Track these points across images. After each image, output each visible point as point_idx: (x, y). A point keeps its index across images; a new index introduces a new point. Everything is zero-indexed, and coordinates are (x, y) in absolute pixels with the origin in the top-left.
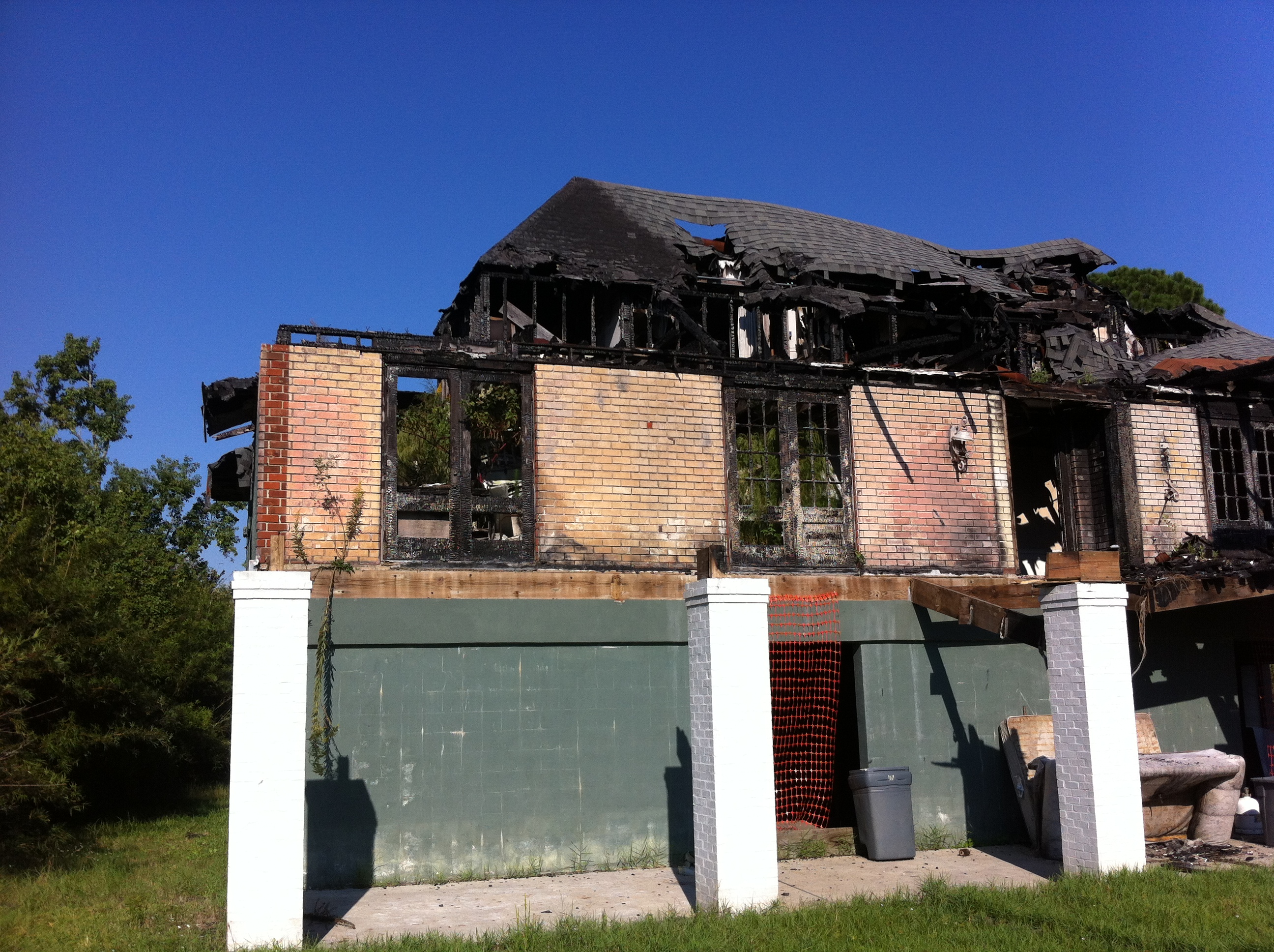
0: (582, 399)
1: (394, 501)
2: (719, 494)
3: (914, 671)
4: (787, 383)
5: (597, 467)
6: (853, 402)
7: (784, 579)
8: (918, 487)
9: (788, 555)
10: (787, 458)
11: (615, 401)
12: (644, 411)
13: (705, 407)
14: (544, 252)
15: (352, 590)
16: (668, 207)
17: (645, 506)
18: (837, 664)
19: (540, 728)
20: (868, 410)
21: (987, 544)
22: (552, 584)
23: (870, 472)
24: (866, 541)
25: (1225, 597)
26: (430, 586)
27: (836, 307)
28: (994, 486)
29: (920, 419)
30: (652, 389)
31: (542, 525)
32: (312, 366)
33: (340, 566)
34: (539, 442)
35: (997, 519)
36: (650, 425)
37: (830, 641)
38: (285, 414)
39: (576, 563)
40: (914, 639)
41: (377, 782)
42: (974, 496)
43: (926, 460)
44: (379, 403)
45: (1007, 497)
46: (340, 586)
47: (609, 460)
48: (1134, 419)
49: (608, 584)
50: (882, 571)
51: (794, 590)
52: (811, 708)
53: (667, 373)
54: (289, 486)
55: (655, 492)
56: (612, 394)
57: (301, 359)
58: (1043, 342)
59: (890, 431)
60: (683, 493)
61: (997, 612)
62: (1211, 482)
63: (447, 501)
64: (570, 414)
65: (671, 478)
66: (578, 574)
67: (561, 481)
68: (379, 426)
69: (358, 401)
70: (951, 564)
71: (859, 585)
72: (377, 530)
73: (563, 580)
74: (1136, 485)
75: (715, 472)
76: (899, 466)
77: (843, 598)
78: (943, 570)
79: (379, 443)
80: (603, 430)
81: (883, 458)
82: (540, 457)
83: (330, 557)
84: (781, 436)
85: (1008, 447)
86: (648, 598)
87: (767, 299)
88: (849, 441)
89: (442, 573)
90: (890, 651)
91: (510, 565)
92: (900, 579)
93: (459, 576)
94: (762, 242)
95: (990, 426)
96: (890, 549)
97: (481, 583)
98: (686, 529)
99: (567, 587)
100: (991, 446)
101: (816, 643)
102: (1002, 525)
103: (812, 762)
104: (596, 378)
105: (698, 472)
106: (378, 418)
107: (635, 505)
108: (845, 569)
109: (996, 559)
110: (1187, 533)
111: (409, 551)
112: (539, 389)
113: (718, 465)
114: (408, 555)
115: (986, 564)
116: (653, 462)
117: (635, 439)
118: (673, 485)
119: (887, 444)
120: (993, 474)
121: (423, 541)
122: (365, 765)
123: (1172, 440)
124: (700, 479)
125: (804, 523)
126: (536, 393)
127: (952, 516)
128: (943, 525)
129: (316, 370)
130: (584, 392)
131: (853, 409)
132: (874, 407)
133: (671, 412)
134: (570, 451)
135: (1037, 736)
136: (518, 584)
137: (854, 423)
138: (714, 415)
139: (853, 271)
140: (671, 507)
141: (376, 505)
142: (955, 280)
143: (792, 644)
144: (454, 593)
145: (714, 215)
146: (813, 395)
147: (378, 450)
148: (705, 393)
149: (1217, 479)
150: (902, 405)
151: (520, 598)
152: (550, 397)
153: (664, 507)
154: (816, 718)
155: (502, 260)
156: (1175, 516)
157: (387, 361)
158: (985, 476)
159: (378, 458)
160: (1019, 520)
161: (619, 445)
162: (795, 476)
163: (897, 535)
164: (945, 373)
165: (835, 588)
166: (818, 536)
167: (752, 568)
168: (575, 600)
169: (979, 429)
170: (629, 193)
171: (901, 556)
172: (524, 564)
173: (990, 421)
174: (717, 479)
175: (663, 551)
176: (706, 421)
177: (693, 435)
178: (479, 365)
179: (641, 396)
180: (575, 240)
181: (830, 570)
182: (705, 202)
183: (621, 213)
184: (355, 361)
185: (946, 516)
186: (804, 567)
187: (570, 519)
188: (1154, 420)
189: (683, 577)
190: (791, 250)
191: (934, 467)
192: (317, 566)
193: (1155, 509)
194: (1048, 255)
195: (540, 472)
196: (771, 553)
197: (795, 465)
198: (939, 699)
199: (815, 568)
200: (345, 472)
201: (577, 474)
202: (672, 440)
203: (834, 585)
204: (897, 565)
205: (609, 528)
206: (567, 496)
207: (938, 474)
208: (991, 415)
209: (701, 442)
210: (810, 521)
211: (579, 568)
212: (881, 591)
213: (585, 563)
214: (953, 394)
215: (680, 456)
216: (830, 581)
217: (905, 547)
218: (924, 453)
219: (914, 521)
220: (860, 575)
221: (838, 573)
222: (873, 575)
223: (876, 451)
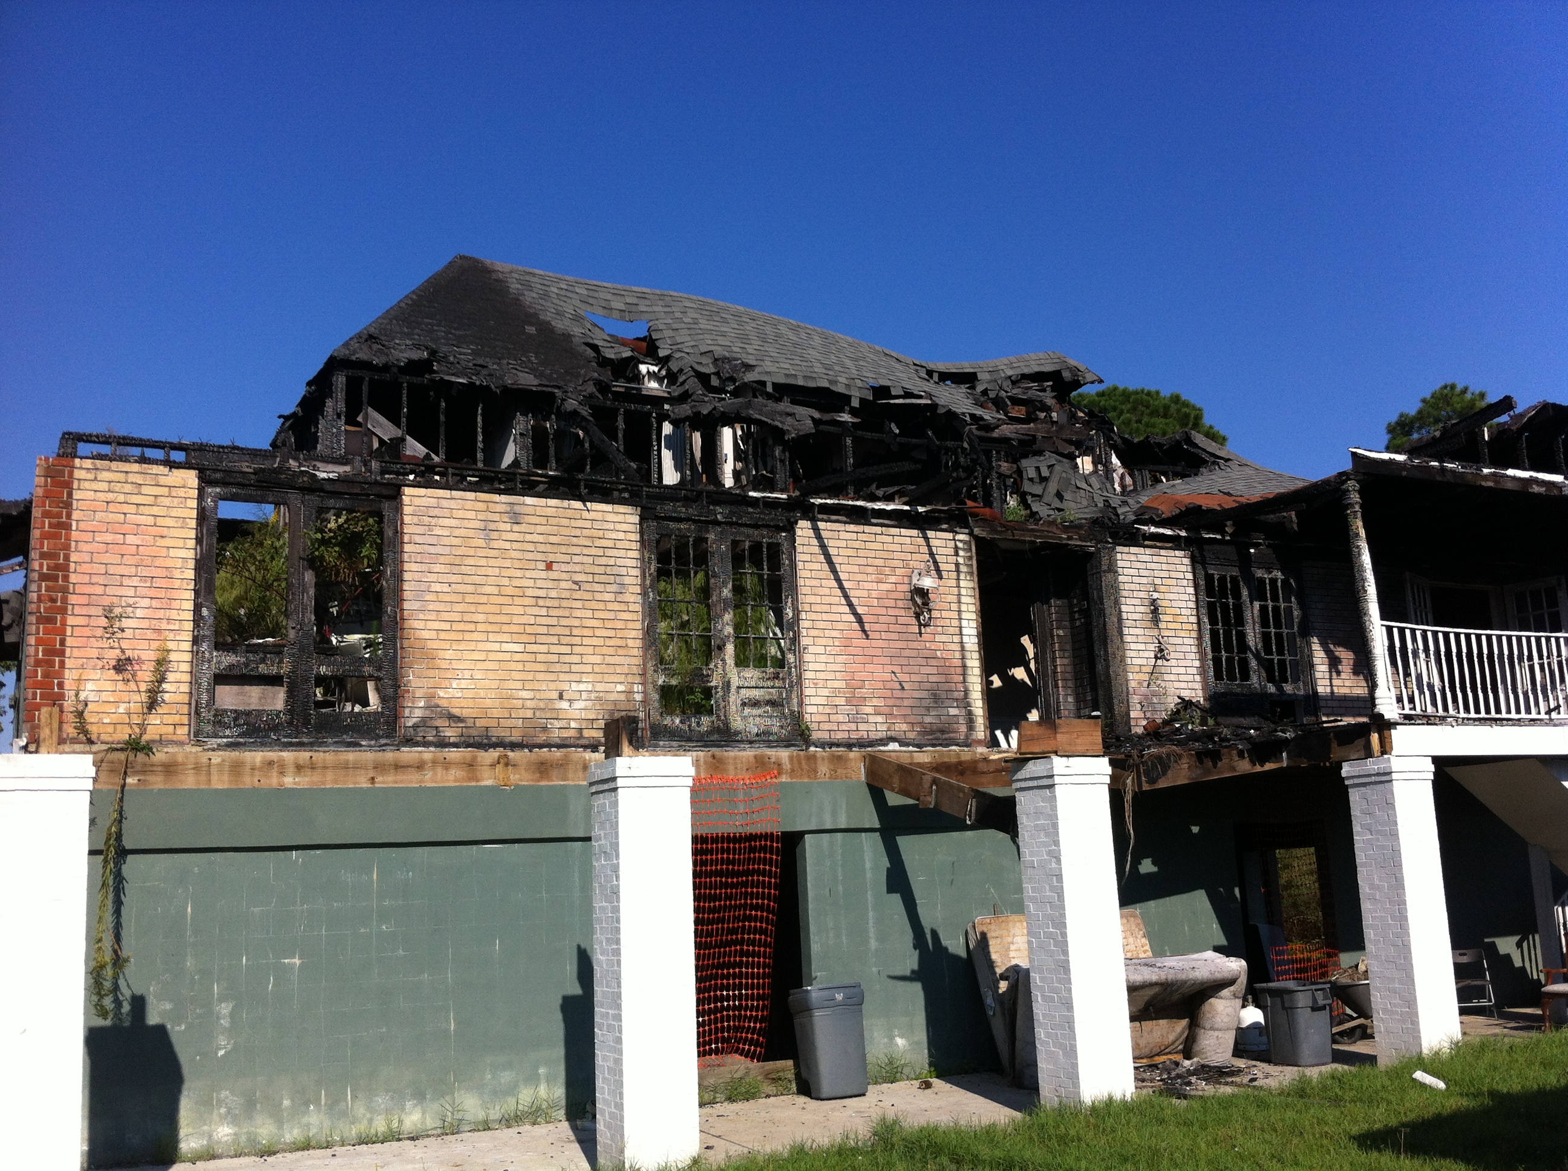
0: (462, 532)
1: (209, 661)
2: (635, 652)
3: (869, 866)
4: (719, 517)
5: (481, 618)
6: (798, 541)
7: (713, 757)
8: (874, 643)
9: (718, 727)
10: (718, 608)
11: (504, 536)
12: (542, 548)
13: (619, 544)
14: (417, 347)
15: (151, 778)
16: (576, 296)
17: (542, 667)
18: (777, 860)
19: (401, 952)
20: (817, 550)
21: (953, 711)
22: (420, 766)
23: (818, 625)
24: (813, 709)
25: (1222, 773)
26: (257, 773)
27: (780, 425)
28: (962, 643)
29: (877, 562)
30: (552, 521)
31: (408, 691)
32: (104, 486)
33: (136, 746)
34: (406, 586)
35: (964, 681)
36: (549, 566)
37: (769, 831)
38: (67, 547)
39: (452, 740)
40: (867, 826)
41: (183, 1027)
42: (939, 653)
43: (883, 611)
44: (193, 534)
45: (976, 655)
46: (136, 773)
47: (497, 609)
48: (1120, 564)
49: (493, 765)
50: (832, 745)
51: (725, 770)
52: (745, 914)
53: (572, 502)
54: (69, 642)
55: (555, 649)
56: (502, 526)
57: (90, 476)
58: (1020, 472)
59: (842, 576)
60: (590, 650)
61: (964, 792)
62: (1207, 638)
63: (281, 662)
64: (447, 550)
65: (575, 632)
66: (453, 754)
67: (433, 635)
68: (191, 564)
69: (165, 532)
70: (912, 735)
71: (803, 762)
72: (186, 698)
73: (434, 762)
74: (1122, 641)
75: (630, 625)
76: (852, 618)
77: (784, 779)
78: (902, 743)
79: (192, 586)
80: (490, 571)
81: (834, 609)
82: (406, 605)
83: (123, 734)
84: (712, 581)
85: (977, 596)
86: (543, 783)
87: (698, 414)
88: (794, 588)
89: (272, 755)
90: (839, 842)
91: (363, 743)
92: (852, 755)
93: (295, 759)
94: (693, 343)
95: (958, 571)
96: (841, 718)
97: (325, 768)
98: (593, 696)
99: (440, 771)
100: (959, 595)
101: (751, 834)
102: (971, 688)
103: (744, 981)
104: (481, 506)
105: (609, 624)
106: (191, 554)
107: (528, 666)
108: (787, 743)
109: (963, 729)
110: (1179, 697)
111: (229, 727)
112: (407, 519)
113: (634, 616)
114: (228, 732)
115: (952, 735)
116: (552, 612)
117: (531, 583)
118: (577, 640)
119: (839, 592)
120: (961, 628)
121: (248, 713)
122: (168, 1006)
123: (1162, 589)
124: (611, 633)
125: (739, 688)
126: (402, 523)
127: (914, 678)
128: (903, 688)
129: (109, 491)
130: (466, 523)
131: (799, 549)
132: (823, 547)
133: (577, 550)
134: (447, 598)
135: (1010, 940)
136: (374, 768)
137: (800, 565)
138: (631, 554)
139: (801, 382)
140: (574, 668)
141: (186, 667)
142: (920, 397)
143: (723, 836)
144: (289, 781)
145: (633, 308)
146: (751, 531)
147: (191, 595)
148: (619, 527)
149: (1214, 635)
150: (857, 544)
151: (377, 785)
152: (420, 530)
153: (566, 668)
154: (750, 926)
155: (363, 355)
156: (1166, 677)
157: (205, 480)
158: (951, 630)
159: (190, 605)
160: (992, 683)
161: (510, 591)
162: (729, 630)
163: (849, 702)
164: (907, 508)
165: (775, 766)
166: (755, 704)
167: (675, 744)
168: (450, 788)
169: (945, 575)
170: (528, 278)
171: (853, 726)
172: (383, 741)
173: (957, 565)
174: (633, 634)
175: (563, 724)
176: (620, 562)
177: (603, 579)
178: (328, 487)
179: (540, 529)
180: (457, 332)
181: (769, 744)
182: (623, 293)
183: (517, 301)
184: (163, 480)
185: (906, 677)
186: (738, 741)
187: (446, 683)
188: (1143, 566)
189: (588, 755)
190: (727, 355)
191: (893, 620)
192: (105, 747)
193: (1144, 669)
194: (1026, 371)
195: (407, 625)
196: (698, 723)
197: (728, 617)
198: (896, 898)
199: (751, 742)
200: (145, 624)
201: (455, 627)
202: (577, 584)
203: (774, 763)
204: (849, 738)
205: (496, 695)
206: (441, 654)
207: (899, 628)
208: (959, 559)
209: (613, 588)
210: (746, 684)
211: (456, 745)
212: (830, 769)
213: (463, 739)
214: (915, 532)
215: (588, 604)
216: (769, 758)
217: (859, 716)
218: (881, 603)
219: (869, 684)
220: (805, 750)
221: (778, 748)
222: (821, 750)
223: (825, 600)
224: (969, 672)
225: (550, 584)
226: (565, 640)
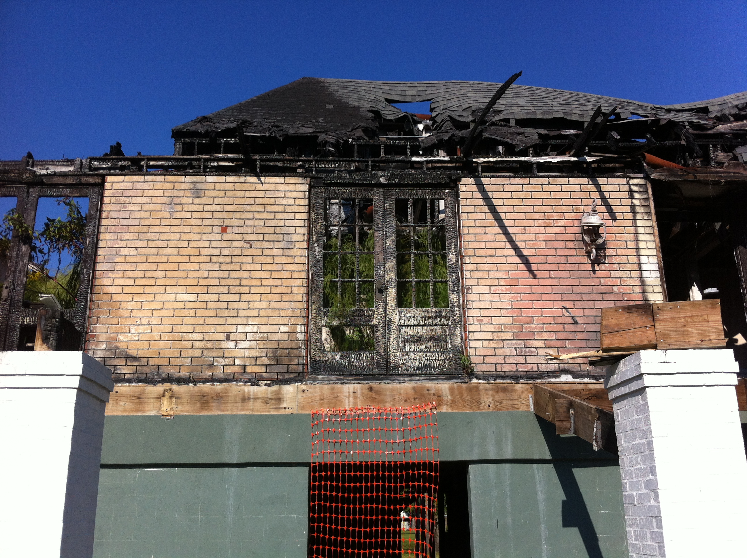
0: (151, 207)
2: (299, 298)
3: (541, 496)
4: (382, 180)
5: (161, 274)
6: (462, 195)
7: (371, 389)
8: (543, 282)
9: (378, 362)
10: (380, 257)
11: (186, 208)
12: (218, 215)
13: (288, 209)
17: (212, 313)
18: (435, 489)
20: (481, 202)
23: (482, 267)
24: (478, 344)
28: (641, 278)
29: (544, 209)
30: (228, 194)
31: (94, 336)
34: (100, 252)
36: (224, 230)
37: (427, 460)
39: (127, 376)
40: (536, 457)
42: (615, 289)
43: (552, 252)
45: (659, 289)
47: (175, 267)
49: (159, 398)
50: (496, 377)
51: (382, 401)
53: (248, 177)
55: (224, 297)
56: (185, 200)
59: (507, 223)
60: (257, 297)
61: (590, 413)
64: (137, 222)
66: (125, 388)
67: (119, 290)
71: (465, 394)
75: (296, 275)
76: (517, 260)
77: (444, 409)
78: (575, 375)
80: (172, 236)
81: (499, 252)
82: (99, 267)
84: (375, 234)
85: (657, 233)
86: (204, 413)
88: (458, 237)
90: (507, 472)
92: (518, 387)
94: (459, 105)
95: (634, 212)
96: (507, 352)
98: (257, 336)
100: (636, 234)
101: (407, 463)
104: (169, 186)
105: (275, 275)
107: (200, 313)
108: (449, 376)
112: (106, 200)
113: (300, 267)
116: (223, 267)
117: (207, 244)
118: (246, 290)
119: (503, 238)
120: (640, 264)
124: (278, 282)
125: (400, 326)
127: (587, 312)
128: (576, 323)
130: (154, 200)
131: (463, 202)
132: (487, 200)
133: (250, 215)
134: (133, 259)
137: (463, 216)
138: (298, 216)
139: (539, 116)
140: (242, 313)
143: (377, 465)
146: (414, 190)
148: (289, 194)
150: (522, 195)
152: (117, 207)
153: (234, 313)
158: (629, 266)
161: (187, 251)
162: (392, 275)
163: (516, 336)
164: (575, 159)
165: (435, 398)
166: (418, 340)
167: (333, 378)
169: (619, 216)
170: (345, 84)
171: (521, 360)
173: (633, 206)
174: (298, 282)
175: (229, 361)
176: (287, 223)
177: (273, 237)
178: (42, 180)
179: (217, 201)
180: (273, 112)
181: (430, 377)
182: (416, 85)
183: (330, 95)
185: (580, 312)
186: (398, 375)
187: (126, 329)
189: (248, 389)
191: (563, 260)
195: (97, 282)
196: (358, 359)
197: (390, 264)
198: (574, 532)
199: (411, 375)
201: (138, 282)
202: (249, 243)
203: (434, 394)
204: (517, 371)
205: (169, 337)
206: (124, 305)
207: (568, 267)
208: (634, 201)
209: (282, 245)
210: (408, 323)
211: (129, 381)
212: (494, 401)
213: (136, 375)
214: (585, 180)
215: (256, 259)
216: (428, 390)
217: (527, 350)
218: (550, 244)
219: (538, 319)
220: (467, 383)
221: (439, 381)
222: (484, 382)
223: (489, 245)
225: (224, 244)
226: (233, 290)
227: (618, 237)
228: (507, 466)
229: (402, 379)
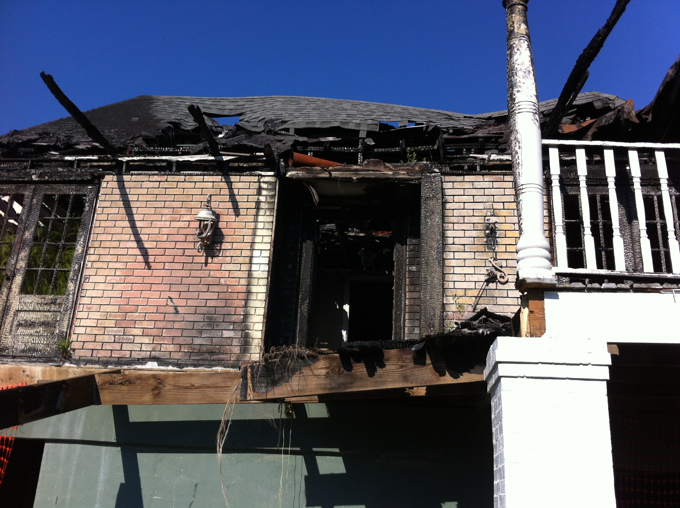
4: (34, 177)
6: (102, 191)
8: (156, 273)
10: (16, 247)
20: (118, 197)
21: (227, 334)
23: (103, 258)
24: (82, 330)
28: (250, 271)
29: (175, 204)
35: (246, 306)
40: (103, 440)
42: (222, 281)
45: (264, 282)
48: (449, 192)
50: (88, 362)
59: (136, 217)
70: (177, 356)
76: (138, 252)
78: (162, 363)
81: (124, 244)
84: (19, 227)
85: (274, 228)
88: (89, 229)
95: (258, 208)
96: (106, 339)
100: (255, 229)
102: (252, 312)
108: (47, 359)
109: (237, 350)
115: (221, 356)
119: (130, 231)
120: (251, 257)
123: (504, 212)
125: (18, 311)
127: (190, 303)
128: (177, 312)
131: (101, 197)
132: (124, 196)
137: (99, 210)
139: (317, 126)
146: (60, 186)
150: (157, 191)
158: (240, 260)
162: (22, 264)
163: (118, 324)
166: (31, 324)
169: (242, 212)
173: (258, 203)
181: (30, 359)
185: (183, 303)
190: (275, 118)
191: (180, 252)
197: (24, 254)
199: (14, 357)
203: (27, 376)
204: (111, 357)
207: (183, 259)
208: (261, 197)
210: (25, 308)
216: (24, 372)
217: (125, 337)
218: (171, 238)
219: (143, 308)
220: (60, 366)
221: (37, 363)
222: (75, 366)
223: (116, 237)
224: (253, 297)
227: (237, 232)
228: (79, 446)
229: (5, 360)
